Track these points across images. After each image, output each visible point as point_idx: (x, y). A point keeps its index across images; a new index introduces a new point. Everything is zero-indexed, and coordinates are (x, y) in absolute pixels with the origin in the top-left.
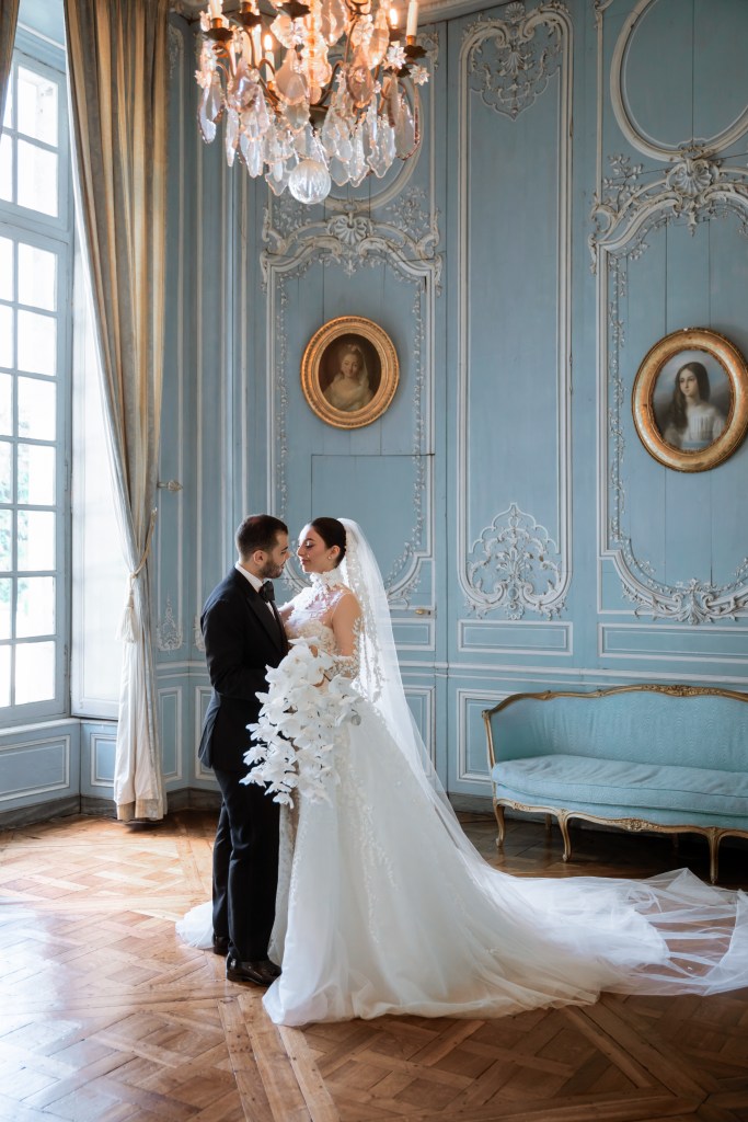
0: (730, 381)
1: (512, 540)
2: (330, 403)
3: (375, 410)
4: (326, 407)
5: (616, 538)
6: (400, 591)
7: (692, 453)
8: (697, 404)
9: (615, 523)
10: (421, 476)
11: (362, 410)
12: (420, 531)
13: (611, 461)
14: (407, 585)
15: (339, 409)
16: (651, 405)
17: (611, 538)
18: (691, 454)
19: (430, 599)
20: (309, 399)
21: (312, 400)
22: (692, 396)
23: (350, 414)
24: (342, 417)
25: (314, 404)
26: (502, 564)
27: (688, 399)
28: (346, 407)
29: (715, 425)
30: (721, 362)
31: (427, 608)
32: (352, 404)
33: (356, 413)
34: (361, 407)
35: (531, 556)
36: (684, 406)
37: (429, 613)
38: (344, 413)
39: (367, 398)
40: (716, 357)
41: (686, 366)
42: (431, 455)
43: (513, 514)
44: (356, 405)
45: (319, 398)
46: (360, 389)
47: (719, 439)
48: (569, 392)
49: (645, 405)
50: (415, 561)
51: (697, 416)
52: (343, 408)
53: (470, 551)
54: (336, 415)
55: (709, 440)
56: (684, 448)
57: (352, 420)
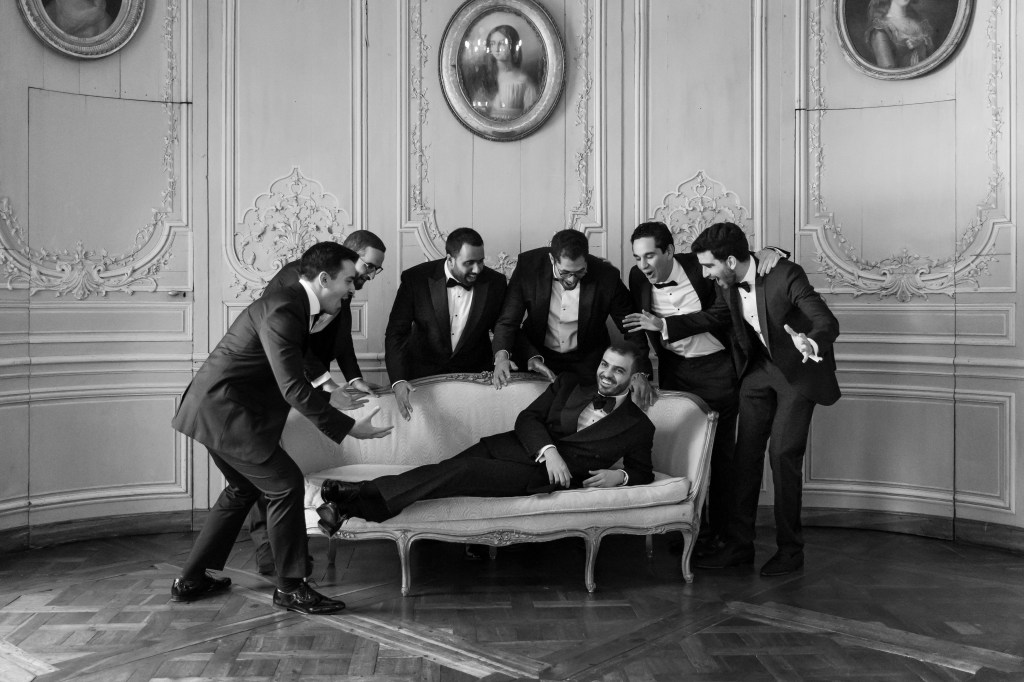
0: (544, 49)
1: (292, 209)
2: (55, 20)
3: (114, 40)
4: (49, 27)
5: (419, 209)
6: (146, 268)
7: (503, 120)
8: (509, 70)
9: (418, 192)
10: (173, 129)
11: (97, 38)
12: (172, 194)
13: (413, 124)
14: (155, 261)
15: (66, 32)
16: (460, 66)
17: (413, 209)
18: (502, 122)
19: (186, 278)
20: (28, 13)
21: (32, 15)
22: (503, 61)
23: (81, 40)
24: (71, 43)
25: (35, 20)
26: (280, 236)
27: (500, 64)
28: (76, 30)
29: (526, 93)
30: (534, 28)
31: (183, 288)
32: (83, 28)
33: (88, 40)
34: (96, 34)
35: (318, 228)
36: (495, 71)
37: (184, 295)
38: (73, 38)
39: (103, 24)
40: (530, 23)
41: (498, 29)
42: (188, 103)
43: (295, 178)
44: (89, 31)
45: (41, 15)
46: (94, 9)
47: (531, 108)
48: (364, 43)
49: (454, 66)
50: (166, 232)
51: (509, 83)
52: (73, 31)
53: (239, 220)
54: (63, 39)
55: (519, 108)
56: (494, 116)
57: (84, 49)
